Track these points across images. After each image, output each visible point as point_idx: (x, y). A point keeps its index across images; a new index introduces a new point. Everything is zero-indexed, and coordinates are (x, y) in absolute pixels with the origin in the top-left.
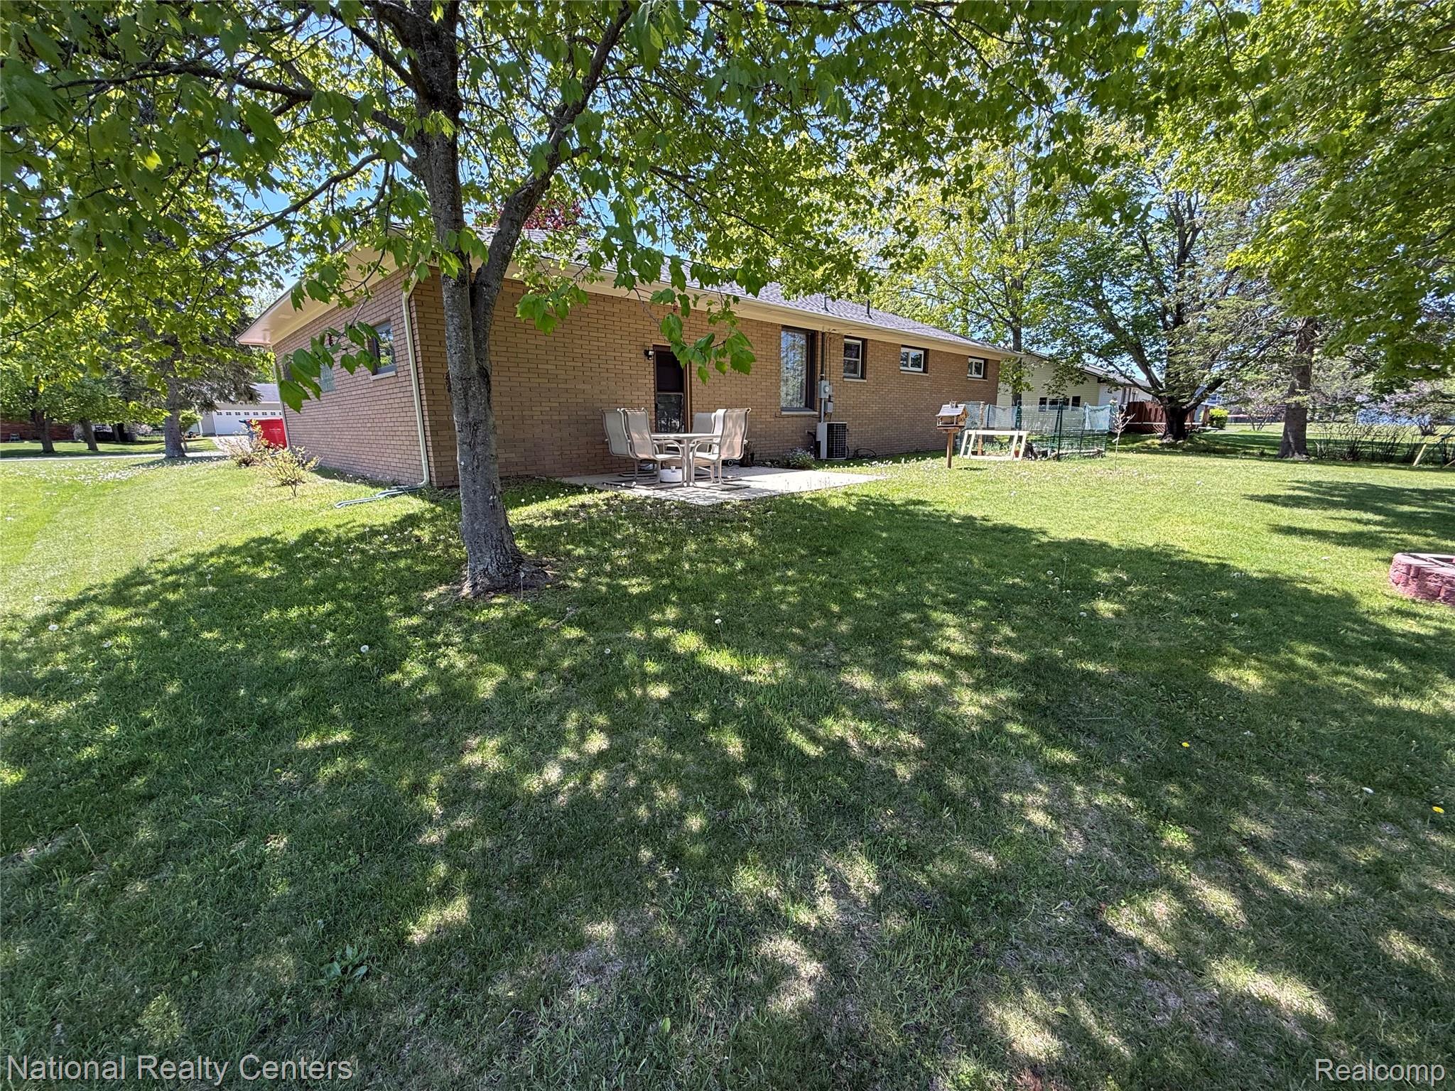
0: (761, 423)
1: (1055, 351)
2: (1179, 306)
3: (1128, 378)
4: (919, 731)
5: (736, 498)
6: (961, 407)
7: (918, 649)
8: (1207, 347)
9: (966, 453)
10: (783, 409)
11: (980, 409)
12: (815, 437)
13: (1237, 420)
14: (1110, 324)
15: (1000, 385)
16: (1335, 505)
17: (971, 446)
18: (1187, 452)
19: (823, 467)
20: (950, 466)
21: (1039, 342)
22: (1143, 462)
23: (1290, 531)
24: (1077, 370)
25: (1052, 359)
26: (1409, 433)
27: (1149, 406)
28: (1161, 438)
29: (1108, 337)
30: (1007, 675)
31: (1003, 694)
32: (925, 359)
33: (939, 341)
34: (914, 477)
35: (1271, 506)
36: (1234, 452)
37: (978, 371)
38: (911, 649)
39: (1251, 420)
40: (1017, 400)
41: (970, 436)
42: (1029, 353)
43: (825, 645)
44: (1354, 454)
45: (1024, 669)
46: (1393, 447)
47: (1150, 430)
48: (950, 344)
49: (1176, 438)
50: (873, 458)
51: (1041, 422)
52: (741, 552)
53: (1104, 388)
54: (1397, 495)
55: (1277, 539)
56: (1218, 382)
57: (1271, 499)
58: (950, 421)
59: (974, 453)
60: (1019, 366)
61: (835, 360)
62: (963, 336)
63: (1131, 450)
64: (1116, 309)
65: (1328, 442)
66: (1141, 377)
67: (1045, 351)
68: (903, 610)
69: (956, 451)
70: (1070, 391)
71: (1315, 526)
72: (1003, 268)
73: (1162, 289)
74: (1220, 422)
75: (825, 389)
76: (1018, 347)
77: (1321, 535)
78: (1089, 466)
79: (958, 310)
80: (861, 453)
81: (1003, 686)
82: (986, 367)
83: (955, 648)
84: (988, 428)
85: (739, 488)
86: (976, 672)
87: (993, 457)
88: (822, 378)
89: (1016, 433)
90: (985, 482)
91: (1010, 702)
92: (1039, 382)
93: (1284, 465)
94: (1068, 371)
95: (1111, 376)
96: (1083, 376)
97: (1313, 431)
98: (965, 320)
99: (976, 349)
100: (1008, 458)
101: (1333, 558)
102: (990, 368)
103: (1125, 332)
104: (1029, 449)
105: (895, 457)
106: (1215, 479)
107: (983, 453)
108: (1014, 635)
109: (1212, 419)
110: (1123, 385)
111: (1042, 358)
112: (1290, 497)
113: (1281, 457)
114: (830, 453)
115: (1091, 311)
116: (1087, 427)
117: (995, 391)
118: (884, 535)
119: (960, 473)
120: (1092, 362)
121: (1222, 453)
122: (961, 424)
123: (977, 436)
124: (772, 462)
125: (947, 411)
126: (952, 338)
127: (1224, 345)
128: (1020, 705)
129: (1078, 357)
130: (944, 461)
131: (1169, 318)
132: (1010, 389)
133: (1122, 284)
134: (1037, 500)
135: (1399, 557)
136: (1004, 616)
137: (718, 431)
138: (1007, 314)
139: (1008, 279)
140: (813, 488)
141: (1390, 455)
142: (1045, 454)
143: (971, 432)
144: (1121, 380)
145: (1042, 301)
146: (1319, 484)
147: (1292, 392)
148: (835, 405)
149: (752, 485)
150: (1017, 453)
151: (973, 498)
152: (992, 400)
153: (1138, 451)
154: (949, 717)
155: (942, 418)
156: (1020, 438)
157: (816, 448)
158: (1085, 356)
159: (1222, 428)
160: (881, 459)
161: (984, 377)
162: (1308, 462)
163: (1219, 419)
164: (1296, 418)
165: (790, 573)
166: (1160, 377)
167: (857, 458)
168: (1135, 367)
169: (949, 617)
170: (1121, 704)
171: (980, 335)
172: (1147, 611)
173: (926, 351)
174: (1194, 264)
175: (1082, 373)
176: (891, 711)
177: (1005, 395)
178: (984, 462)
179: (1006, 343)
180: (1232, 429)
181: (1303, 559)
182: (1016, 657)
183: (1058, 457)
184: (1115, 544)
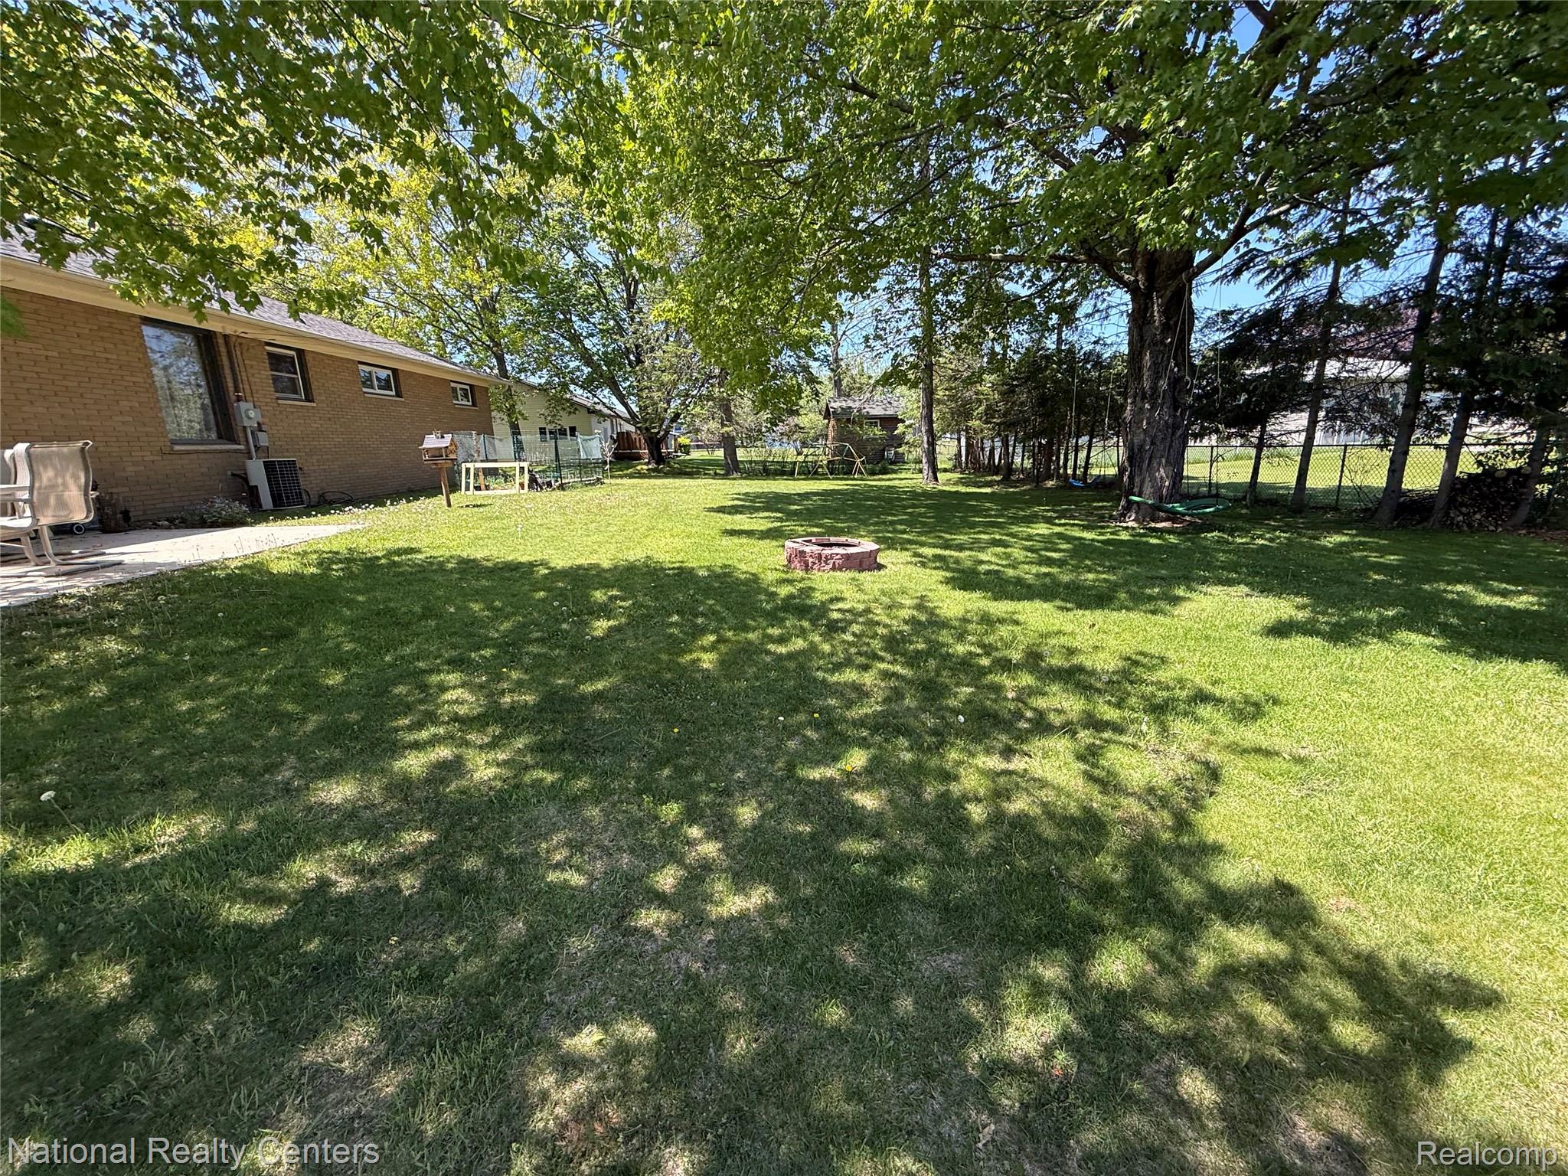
0: (134, 464)
1: (543, 381)
2: (637, 346)
3: (611, 409)
4: (427, 824)
5: (82, 585)
6: (448, 437)
7: (419, 725)
8: (662, 384)
9: (467, 489)
10: (174, 442)
11: (473, 441)
12: (246, 480)
13: (698, 447)
14: (586, 357)
15: (493, 414)
16: (757, 510)
17: (472, 480)
18: (667, 475)
19: (267, 520)
20: (449, 505)
21: (525, 370)
22: (634, 486)
23: (733, 533)
24: (568, 400)
25: (542, 389)
26: (789, 453)
27: (634, 436)
28: (648, 463)
29: (587, 370)
30: (524, 720)
31: (520, 743)
32: (396, 379)
33: (408, 361)
34: (404, 521)
35: (721, 515)
36: (698, 473)
37: (466, 396)
38: (410, 728)
39: (707, 447)
40: (515, 430)
41: (468, 470)
42: (519, 381)
43: (283, 763)
44: (766, 471)
45: (539, 708)
46: (783, 464)
47: (639, 457)
48: (422, 364)
49: (658, 463)
50: (347, 503)
51: (540, 452)
52: (104, 667)
53: (594, 419)
54: (788, 499)
55: (727, 541)
56: (677, 416)
57: (721, 510)
58: (437, 453)
59: (478, 488)
60: (509, 394)
61: (258, 375)
62: (441, 358)
63: (626, 476)
64: (587, 343)
65: (751, 462)
66: (620, 408)
67: (534, 380)
68: (395, 685)
69: (454, 487)
70: (566, 422)
71: (746, 527)
72: (470, 287)
73: (621, 331)
74: (686, 449)
75: (249, 414)
76: (504, 373)
77: (749, 533)
78: (591, 494)
79: (429, 327)
80: (330, 497)
81: (520, 735)
82: (473, 392)
83: (462, 710)
84: (487, 461)
85: (94, 568)
86: (490, 730)
87: (499, 491)
88: (239, 399)
89: (517, 465)
90: (490, 519)
91: (530, 749)
92: (533, 413)
93: (728, 482)
94: (557, 399)
95: (598, 407)
96: (575, 407)
97: (741, 454)
98: (440, 339)
99: (454, 372)
100: (513, 491)
101: (756, 550)
102: (477, 395)
103: (599, 366)
104: (533, 481)
105: (378, 500)
106: (685, 497)
107: (487, 488)
108: (527, 677)
109: (681, 446)
110: (609, 416)
111: (532, 387)
112: (733, 507)
113: (725, 476)
114: (277, 500)
115: (567, 343)
116: (583, 456)
117: (490, 420)
118: (361, 598)
119: (462, 511)
120: (579, 394)
121: (690, 475)
122: (452, 456)
123: (477, 470)
124: (171, 520)
125: (431, 442)
126: (425, 358)
127: (675, 384)
128: (539, 748)
129: (565, 387)
130: (441, 500)
131: (632, 357)
132: (506, 418)
133: (588, 321)
134: (544, 532)
135: (788, 544)
136: (514, 661)
137: (24, 478)
138: (485, 338)
139: (476, 298)
140: (248, 552)
141: (784, 471)
142: (549, 484)
143: (468, 465)
144: (606, 411)
145: (518, 327)
146: (747, 494)
147: (723, 425)
148: (271, 437)
149: (126, 559)
150: (522, 485)
151: (477, 538)
152: (487, 430)
153: (631, 476)
154: (463, 792)
155: (428, 450)
156: (522, 469)
157: (251, 497)
158: (572, 388)
159: (688, 453)
160: (357, 502)
161: (474, 404)
162: (742, 478)
163: (685, 446)
164: (728, 443)
165: (211, 679)
166: (636, 409)
167: (323, 504)
168: (614, 399)
169: (453, 678)
170: (628, 713)
171: (459, 358)
172: (639, 621)
173: (395, 371)
174: (640, 311)
175: (573, 404)
176: (389, 814)
177: (501, 425)
178: (488, 497)
179: (491, 369)
180: (696, 455)
181: (740, 554)
182: (530, 699)
183: (562, 487)
184: (606, 564)
